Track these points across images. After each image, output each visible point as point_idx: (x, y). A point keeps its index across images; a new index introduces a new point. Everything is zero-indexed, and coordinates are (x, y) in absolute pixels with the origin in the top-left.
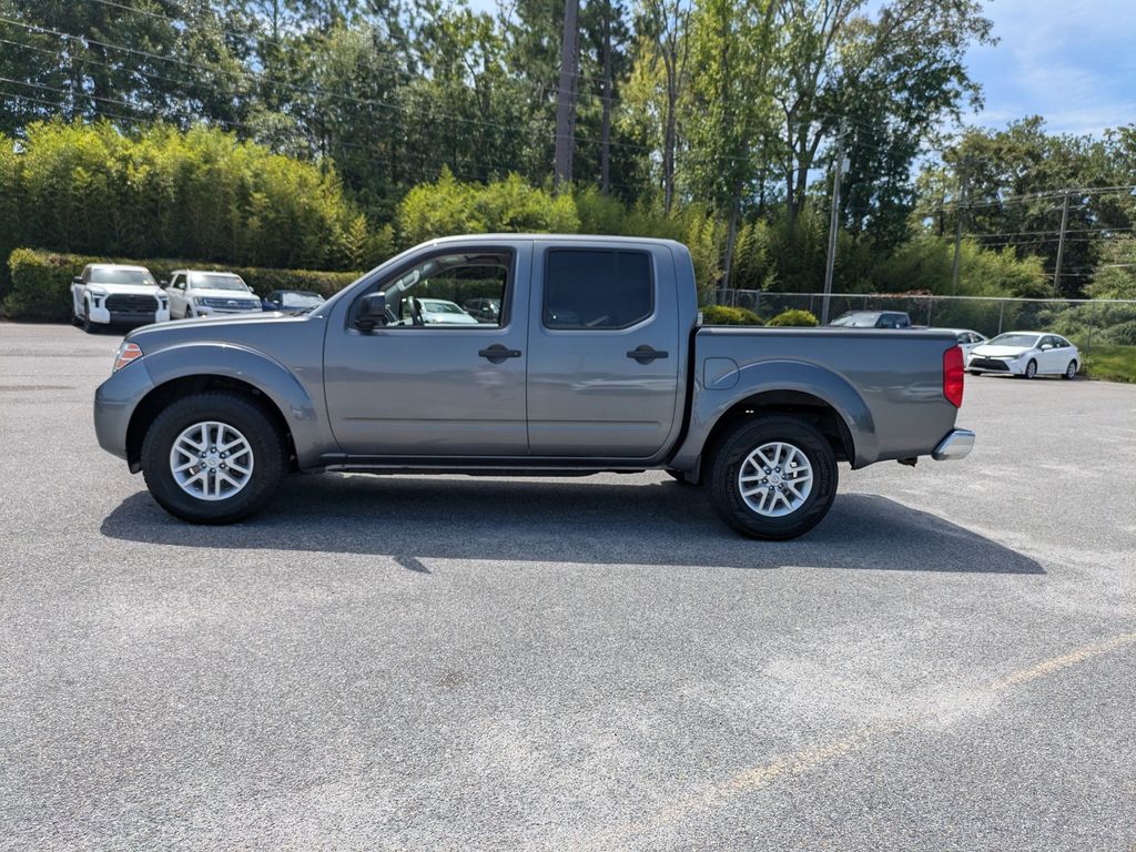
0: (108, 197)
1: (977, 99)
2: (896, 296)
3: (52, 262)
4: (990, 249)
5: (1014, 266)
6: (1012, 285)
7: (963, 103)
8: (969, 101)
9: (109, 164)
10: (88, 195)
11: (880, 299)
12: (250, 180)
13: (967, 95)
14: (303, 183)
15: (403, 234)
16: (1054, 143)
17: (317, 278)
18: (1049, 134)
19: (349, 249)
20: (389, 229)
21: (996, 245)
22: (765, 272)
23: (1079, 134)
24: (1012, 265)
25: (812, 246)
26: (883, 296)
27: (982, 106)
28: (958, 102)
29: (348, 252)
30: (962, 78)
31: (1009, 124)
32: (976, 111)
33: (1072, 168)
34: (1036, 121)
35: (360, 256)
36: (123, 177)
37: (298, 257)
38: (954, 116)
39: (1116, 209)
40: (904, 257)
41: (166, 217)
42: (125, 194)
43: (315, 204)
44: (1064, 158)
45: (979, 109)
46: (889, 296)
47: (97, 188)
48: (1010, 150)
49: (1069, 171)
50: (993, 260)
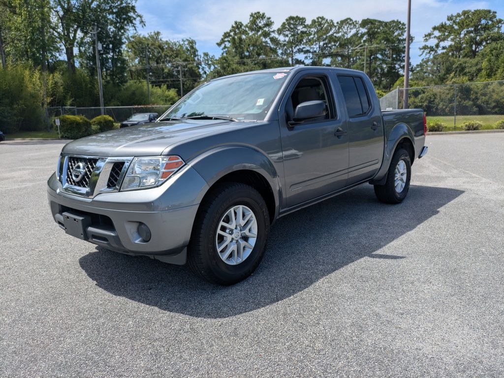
1: (142, 21)
2: (145, 106)
4: (156, 86)
5: (167, 93)
6: (169, 101)
7: (137, 22)
8: (139, 22)
11: (139, 108)
13: (138, 19)
16: (167, 43)
18: (164, 40)
21: (157, 84)
22: (65, 98)
23: (175, 41)
24: (167, 92)
25: (86, 85)
26: (139, 106)
27: (145, 25)
28: (134, 22)
30: (135, 12)
31: (148, 34)
32: (143, 27)
33: (176, 54)
34: (158, 33)
38: (133, 28)
39: (193, 70)
40: (126, 89)
44: (171, 49)
45: (144, 26)
46: (143, 106)
48: (152, 45)
49: (175, 55)
50: (158, 91)
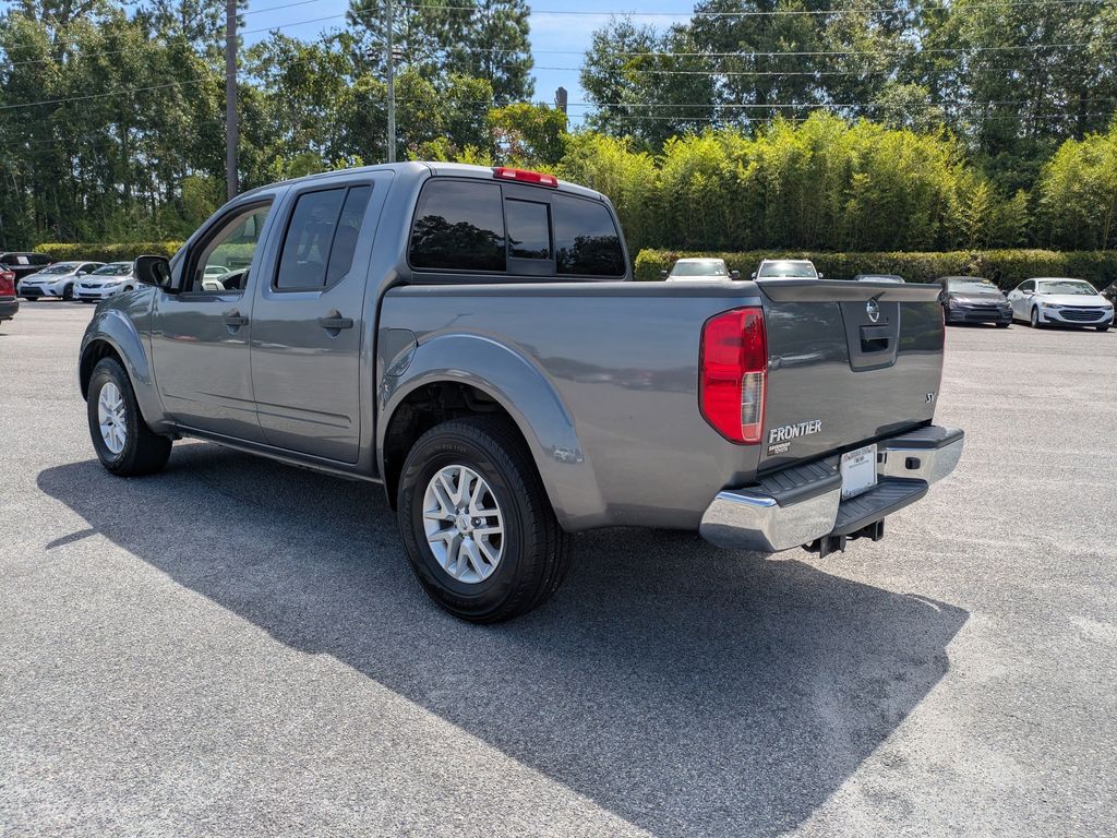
0: (721, 197)
3: (664, 259)
9: (722, 165)
10: (703, 197)
12: (856, 161)
14: (921, 156)
15: (1043, 201)
17: (914, 259)
19: (966, 224)
20: (1022, 197)
29: (964, 229)
35: (978, 231)
36: (735, 176)
37: (905, 237)
41: (770, 210)
42: (735, 192)
43: (930, 177)
47: (710, 190)
